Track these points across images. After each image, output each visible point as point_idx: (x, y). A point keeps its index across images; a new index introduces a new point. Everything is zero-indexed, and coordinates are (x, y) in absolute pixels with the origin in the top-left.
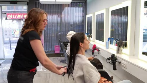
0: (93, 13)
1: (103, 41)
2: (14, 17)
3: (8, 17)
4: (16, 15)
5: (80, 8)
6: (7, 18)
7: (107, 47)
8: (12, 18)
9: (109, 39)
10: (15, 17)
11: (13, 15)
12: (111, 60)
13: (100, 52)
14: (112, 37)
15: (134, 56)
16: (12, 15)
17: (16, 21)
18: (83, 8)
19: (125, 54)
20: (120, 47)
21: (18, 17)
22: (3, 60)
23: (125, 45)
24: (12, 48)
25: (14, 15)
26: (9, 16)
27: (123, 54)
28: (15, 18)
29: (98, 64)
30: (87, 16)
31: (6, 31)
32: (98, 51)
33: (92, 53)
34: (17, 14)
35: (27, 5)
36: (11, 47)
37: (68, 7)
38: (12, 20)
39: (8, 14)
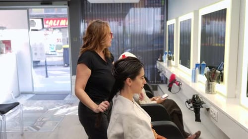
0: (176, 18)
1: (189, 68)
2: (55, 24)
3: (45, 24)
4: (58, 21)
5: (156, 9)
6: (45, 26)
7: (194, 80)
8: (53, 26)
9: (197, 65)
10: (57, 24)
11: (53, 20)
12: (191, 105)
13: (182, 87)
14: (204, 63)
15: (235, 97)
16: (51, 21)
17: (58, 31)
18: (162, 9)
19: (220, 94)
20: (211, 81)
21: (61, 24)
22: (32, 94)
23: (221, 79)
24: (48, 74)
25: (55, 21)
26: (47, 22)
27: (217, 94)
28: (56, 26)
29: (174, 110)
30: (169, 23)
31: (36, 49)
32: (179, 85)
33: (168, 88)
34: (60, 19)
35: (67, 6)
36: (48, 72)
37: (137, 7)
38: (52, 29)
39: (46, 20)
